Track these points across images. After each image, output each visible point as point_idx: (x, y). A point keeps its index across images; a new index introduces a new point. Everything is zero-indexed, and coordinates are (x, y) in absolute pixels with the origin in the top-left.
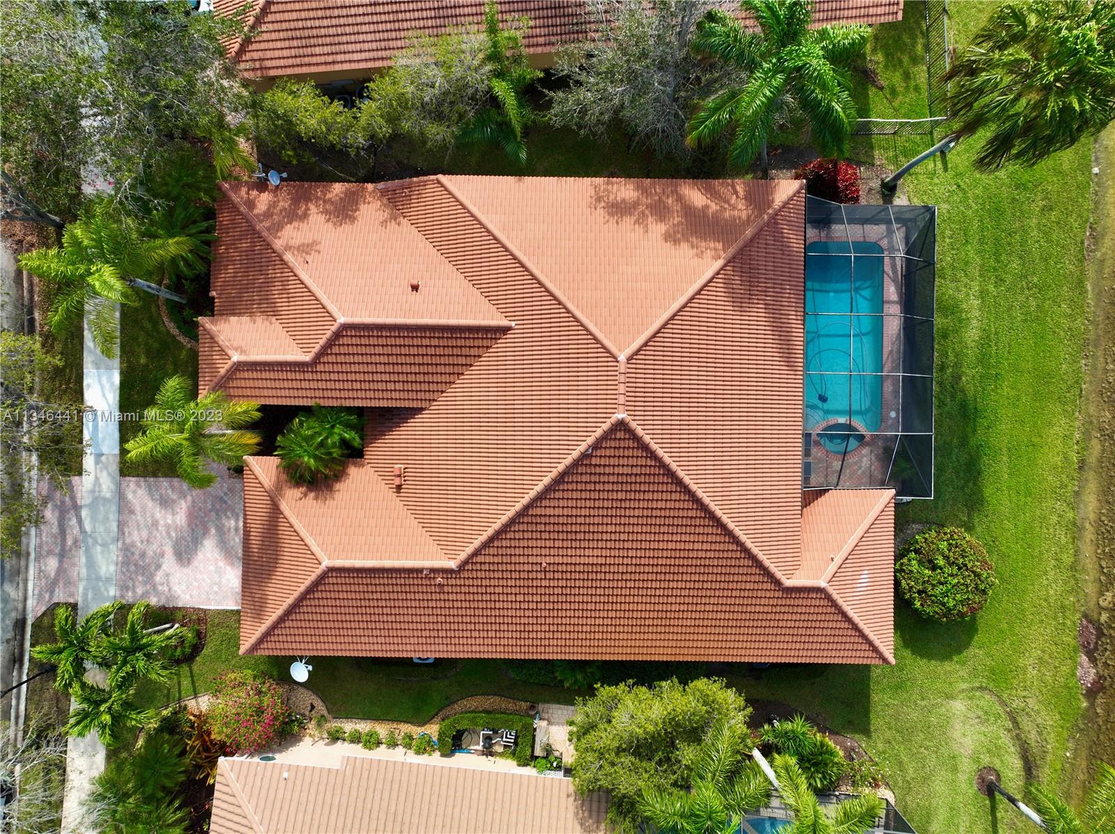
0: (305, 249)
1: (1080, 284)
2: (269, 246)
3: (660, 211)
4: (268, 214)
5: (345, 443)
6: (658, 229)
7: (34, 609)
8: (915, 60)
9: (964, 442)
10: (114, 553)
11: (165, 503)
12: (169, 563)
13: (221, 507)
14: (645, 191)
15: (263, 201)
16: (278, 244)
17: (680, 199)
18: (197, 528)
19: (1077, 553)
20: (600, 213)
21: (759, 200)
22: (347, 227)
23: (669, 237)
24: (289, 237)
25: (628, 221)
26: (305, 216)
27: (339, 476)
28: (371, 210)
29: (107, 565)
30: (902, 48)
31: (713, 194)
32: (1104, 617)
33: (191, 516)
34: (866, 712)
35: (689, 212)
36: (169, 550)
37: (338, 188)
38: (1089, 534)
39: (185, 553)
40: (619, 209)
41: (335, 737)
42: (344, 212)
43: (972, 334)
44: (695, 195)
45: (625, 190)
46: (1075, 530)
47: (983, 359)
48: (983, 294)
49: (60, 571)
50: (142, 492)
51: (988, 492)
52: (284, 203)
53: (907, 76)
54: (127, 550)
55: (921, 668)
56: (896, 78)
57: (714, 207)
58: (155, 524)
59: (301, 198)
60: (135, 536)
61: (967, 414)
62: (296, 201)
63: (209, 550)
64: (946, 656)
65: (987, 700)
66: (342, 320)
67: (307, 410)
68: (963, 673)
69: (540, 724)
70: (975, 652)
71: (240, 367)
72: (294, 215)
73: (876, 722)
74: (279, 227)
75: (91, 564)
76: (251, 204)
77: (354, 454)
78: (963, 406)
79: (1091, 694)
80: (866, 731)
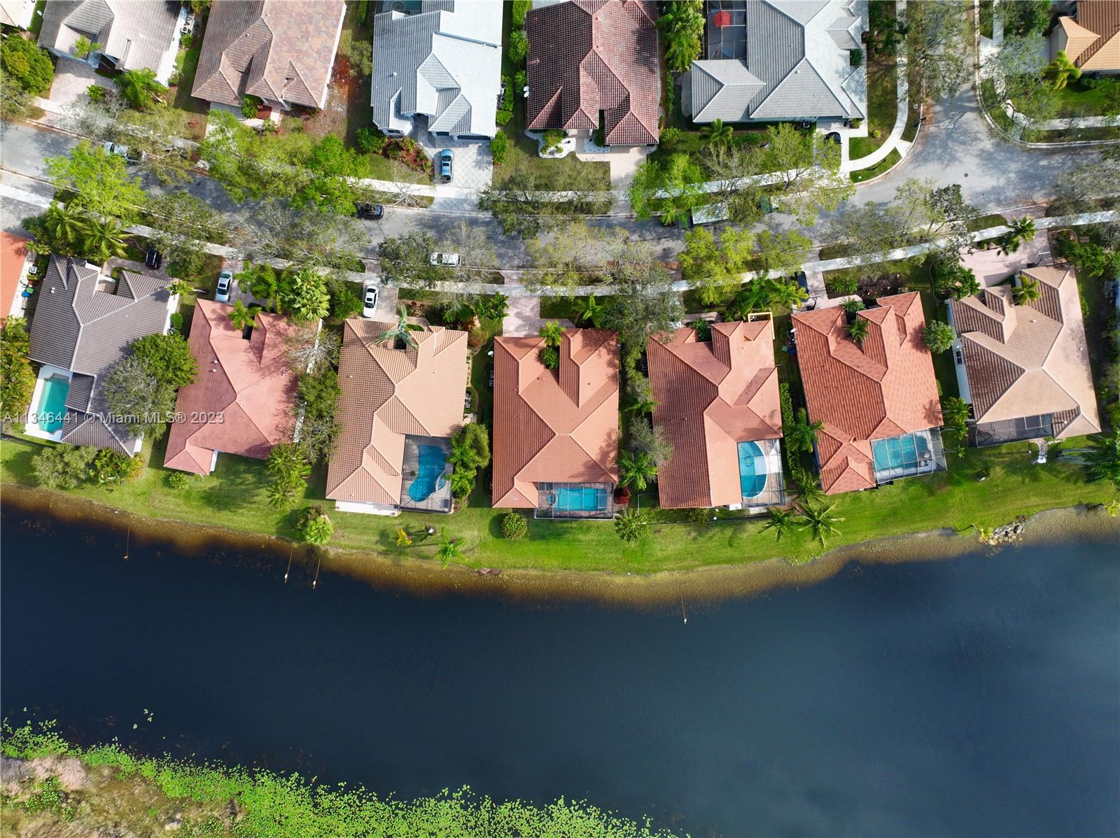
0: (599, 355)
1: (596, 569)
2: (600, 346)
3: (609, 445)
4: (609, 344)
5: (550, 365)
6: (604, 445)
7: (503, 272)
8: (658, 520)
9: (550, 535)
10: (518, 295)
11: (532, 309)
12: (516, 311)
13: (532, 325)
14: (614, 442)
15: (613, 343)
16: (601, 349)
17: (612, 451)
18: (526, 319)
19: (519, 568)
20: (608, 430)
21: (612, 470)
22: (606, 365)
23: (601, 447)
24: (603, 351)
25: (606, 437)
26: (609, 354)
27: (541, 363)
28: (611, 371)
29: (515, 293)
30: (661, 516)
31: (614, 458)
32: (501, 576)
33: (529, 316)
34: (475, 507)
35: (609, 452)
36: (519, 310)
37: (617, 362)
38: (524, 572)
39: (518, 315)
40: (609, 435)
41: (468, 358)
42: (610, 364)
43: (581, 537)
44: (612, 455)
45: (614, 437)
46: (526, 567)
47: (574, 540)
48: (593, 540)
49: (513, 280)
50: (535, 303)
51: (536, 542)
52: (612, 348)
53: (653, 518)
54: (520, 298)
55: (487, 522)
56: (653, 515)
57: (610, 459)
58: (526, 306)
59: (614, 353)
60: (523, 301)
61: (558, 535)
62: (613, 351)
63: (520, 322)
64: (490, 529)
65: (477, 542)
66: (581, 367)
67: (558, 356)
68: (486, 535)
69: (471, 415)
70: (490, 538)
71: (569, 340)
72: (609, 351)
73: (472, 509)
74: (606, 348)
75: (515, 288)
76: (612, 340)
77: (547, 367)
78: (560, 534)
79: (479, 572)
80: (469, 506)
